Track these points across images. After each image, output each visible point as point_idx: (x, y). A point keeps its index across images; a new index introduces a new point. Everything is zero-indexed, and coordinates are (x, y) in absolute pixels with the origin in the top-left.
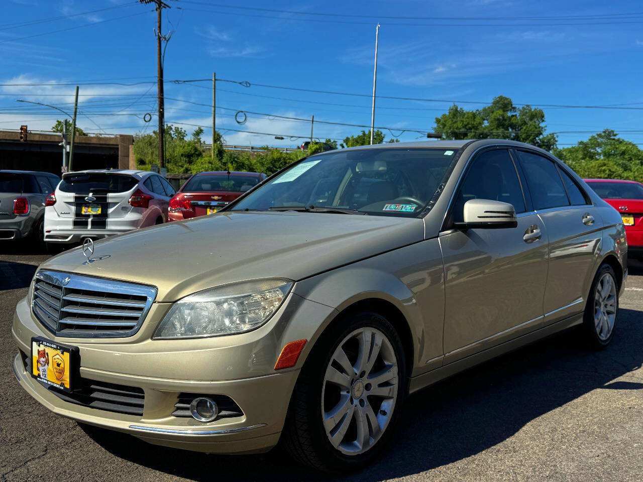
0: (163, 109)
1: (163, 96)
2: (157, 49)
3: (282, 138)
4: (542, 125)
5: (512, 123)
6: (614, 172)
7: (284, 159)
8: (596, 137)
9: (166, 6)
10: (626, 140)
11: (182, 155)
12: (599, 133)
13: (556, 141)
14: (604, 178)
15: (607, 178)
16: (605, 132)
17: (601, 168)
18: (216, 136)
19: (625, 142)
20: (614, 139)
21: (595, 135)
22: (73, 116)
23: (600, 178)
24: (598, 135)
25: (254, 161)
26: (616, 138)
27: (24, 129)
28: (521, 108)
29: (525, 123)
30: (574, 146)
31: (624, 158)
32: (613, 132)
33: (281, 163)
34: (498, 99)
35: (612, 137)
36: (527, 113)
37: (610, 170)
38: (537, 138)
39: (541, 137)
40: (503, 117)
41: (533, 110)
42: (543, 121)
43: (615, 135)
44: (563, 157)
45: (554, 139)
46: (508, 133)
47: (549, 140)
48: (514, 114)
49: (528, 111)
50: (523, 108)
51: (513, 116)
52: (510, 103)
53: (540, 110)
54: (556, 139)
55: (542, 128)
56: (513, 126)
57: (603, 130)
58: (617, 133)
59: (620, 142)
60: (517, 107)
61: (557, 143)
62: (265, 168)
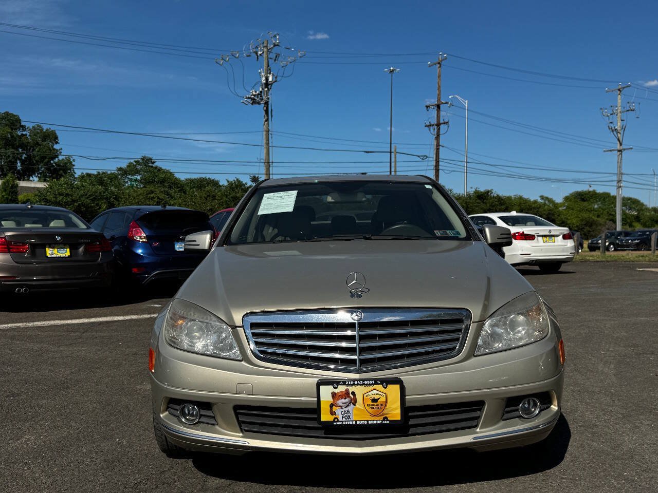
4: (56, 147)
5: (23, 143)
6: (162, 200)
8: (134, 163)
10: (163, 168)
12: (136, 160)
13: (74, 165)
14: (153, 205)
15: (156, 205)
16: (143, 159)
17: (149, 195)
19: (162, 169)
20: (152, 167)
21: (132, 161)
23: (150, 205)
24: (135, 162)
26: (154, 165)
28: (31, 128)
29: (38, 144)
30: (113, 172)
31: (164, 185)
32: (151, 159)
34: (3, 115)
35: (150, 165)
36: (38, 133)
37: (158, 198)
38: (52, 162)
39: (56, 160)
40: (12, 136)
41: (44, 131)
42: (57, 143)
43: (154, 162)
44: (104, 184)
45: (71, 163)
46: (17, 154)
47: (66, 163)
48: (24, 133)
49: (39, 131)
50: (33, 127)
51: (23, 135)
52: (19, 121)
53: (52, 131)
54: (73, 163)
55: (57, 151)
56: (24, 146)
57: (140, 157)
58: (155, 161)
59: (160, 170)
60: (27, 125)
61: (74, 167)
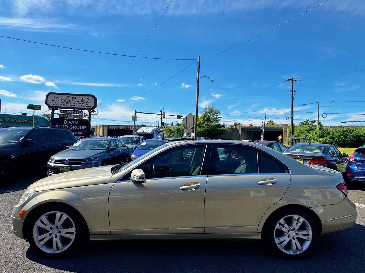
0: (293, 115)
1: (293, 111)
2: (291, 95)
3: (345, 123)
7: (350, 130)
9: (295, 81)
11: (305, 130)
18: (319, 123)
22: (264, 120)
25: (334, 131)
27: (251, 125)
33: (348, 132)
62: (340, 135)
